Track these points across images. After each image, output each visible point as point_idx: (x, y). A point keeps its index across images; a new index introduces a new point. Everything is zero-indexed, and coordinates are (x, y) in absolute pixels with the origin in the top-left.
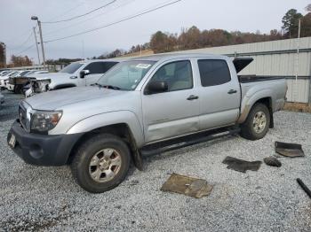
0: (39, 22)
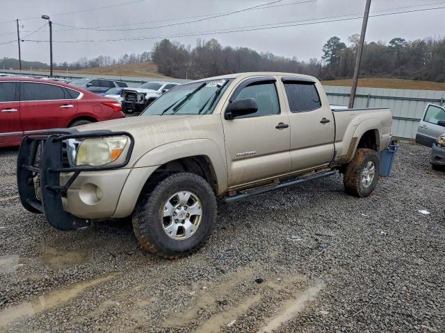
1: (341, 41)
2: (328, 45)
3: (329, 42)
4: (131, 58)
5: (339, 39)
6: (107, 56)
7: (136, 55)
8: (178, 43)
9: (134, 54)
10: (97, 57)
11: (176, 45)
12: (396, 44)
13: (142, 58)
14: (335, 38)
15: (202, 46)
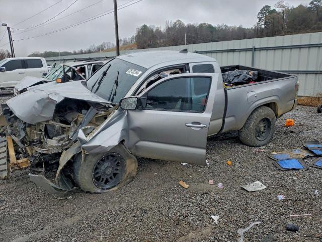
0: (8, 28)
1: (272, 9)
2: (261, 12)
3: (261, 10)
4: (124, 41)
5: (269, 7)
6: (108, 42)
7: (127, 39)
8: (154, 26)
9: (126, 38)
10: (101, 44)
11: (152, 28)
12: (314, 5)
13: (131, 41)
14: (266, 6)
15: (170, 26)
